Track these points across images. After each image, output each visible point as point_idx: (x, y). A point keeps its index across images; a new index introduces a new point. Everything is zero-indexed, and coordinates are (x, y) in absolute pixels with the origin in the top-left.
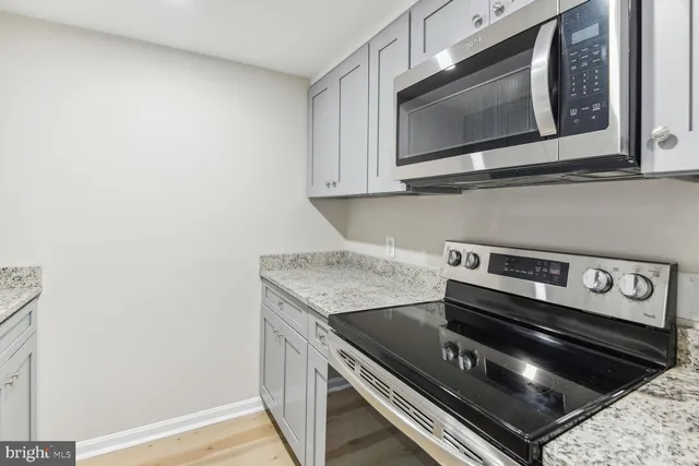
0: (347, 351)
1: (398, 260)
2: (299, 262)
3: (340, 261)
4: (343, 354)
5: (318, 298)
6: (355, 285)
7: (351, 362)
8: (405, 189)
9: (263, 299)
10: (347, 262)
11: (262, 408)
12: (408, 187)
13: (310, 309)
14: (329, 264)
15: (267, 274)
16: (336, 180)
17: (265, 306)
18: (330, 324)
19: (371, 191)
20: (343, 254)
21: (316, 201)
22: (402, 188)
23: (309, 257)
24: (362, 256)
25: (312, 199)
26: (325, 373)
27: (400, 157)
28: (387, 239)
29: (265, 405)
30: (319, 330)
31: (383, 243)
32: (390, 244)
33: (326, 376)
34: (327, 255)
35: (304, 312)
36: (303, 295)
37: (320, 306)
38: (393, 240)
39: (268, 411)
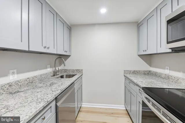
0: (147, 97)
1: (170, 74)
2: (135, 73)
3: (148, 73)
4: (147, 98)
5: (140, 82)
6: (153, 81)
7: (149, 101)
8: (171, 51)
9: (125, 81)
10: (151, 74)
11: (125, 109)
12: (172, 50)
13: (137, 85)
14: (145, 74)
15: (126, 75)
16: (146, 49)
17: (125, 83)
18: (143, 89)
19: (158, 52)
20: (150, 71)
21: (141, 56)
22: (170, 51)
23: (138, 72)
24: (156, 72)
25: (139, 55)
26: (141, 102)
27: (168, 41)
28: (166, 67)
29: (126, 108)
30: (140, 91)
31: (165, 69)
32: (167, 69)
33: (142, 104)
34: (144, 71)
35: (136, 86)
36: (135, 81)
37: (140, 85)
38: (168, 68)
39: (126, 110)
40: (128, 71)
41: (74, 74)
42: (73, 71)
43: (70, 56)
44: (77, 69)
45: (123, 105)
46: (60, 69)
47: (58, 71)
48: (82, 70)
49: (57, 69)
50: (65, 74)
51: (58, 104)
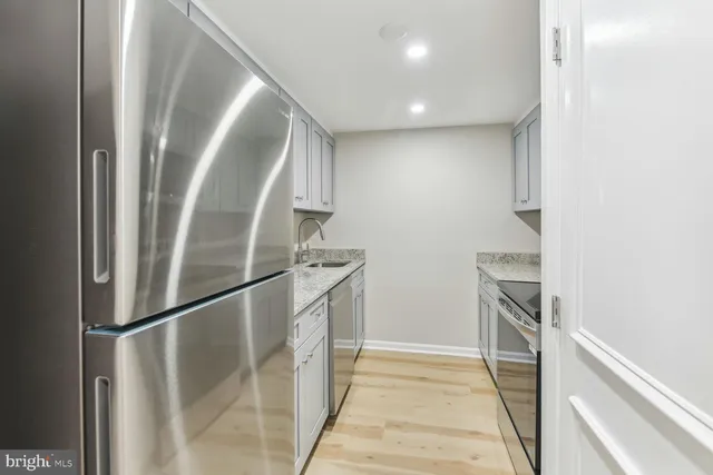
2: (506, 259)
9: (479, 283)
11: (480, 357)
15: (482, 266)
16: (526, 199)
17: (480, 288)
21: (522, 214)
23: (515, 256)
25: (518, 213)
29: (482, 355)
39: (484, 360)
40: (487, 254)
41: (342, 261)
42: (341, 253)
43: (330, 214)
44: (350, 248)
45: (474, 347)
46: (311, 247)
47: (307, 252)
48: (363, 251)
49: (304, 246)
50: (321, 261)
51: (332, 304)
